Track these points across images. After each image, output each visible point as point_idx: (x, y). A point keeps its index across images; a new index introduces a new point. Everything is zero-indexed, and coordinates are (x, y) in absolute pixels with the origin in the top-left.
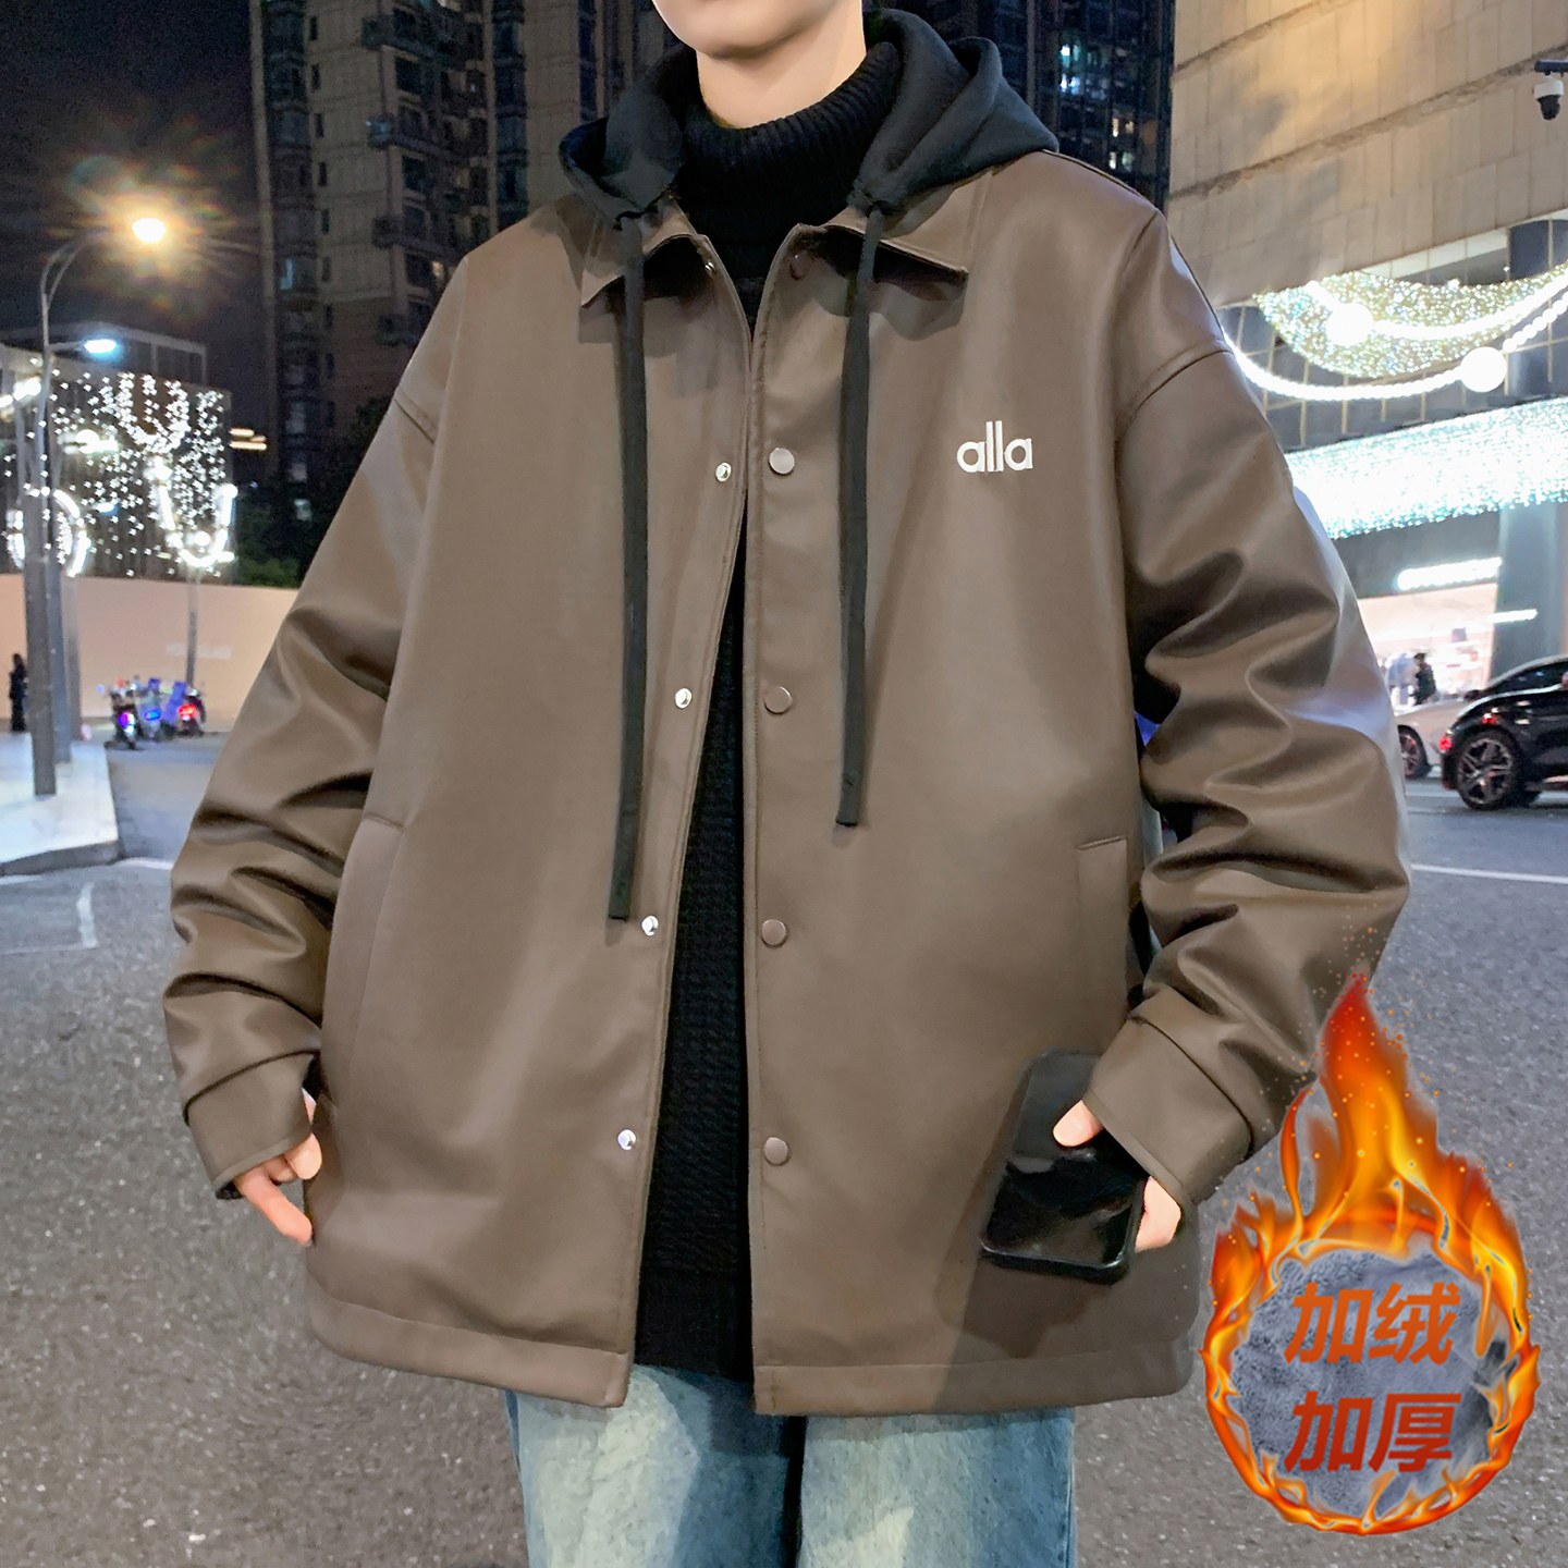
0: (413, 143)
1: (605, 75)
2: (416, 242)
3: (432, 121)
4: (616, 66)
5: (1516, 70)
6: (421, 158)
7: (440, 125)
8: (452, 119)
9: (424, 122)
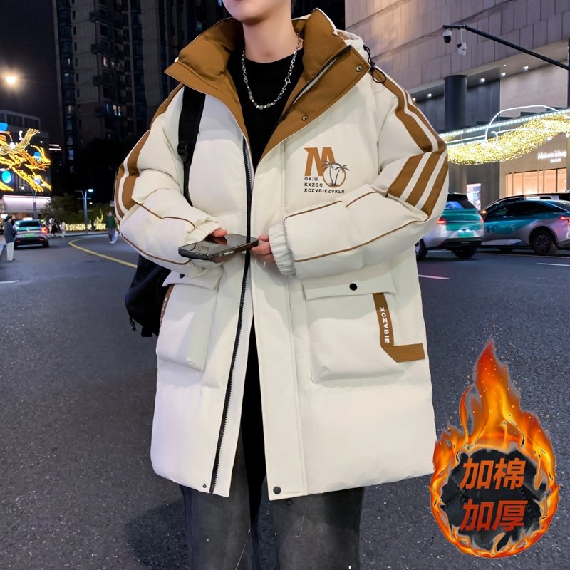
0: (106, 52)
1: (168, 31)
2: (107, 84)
3: (112, 45)
7: (114, 46)
8: (118, 45)
9: (109, 45)
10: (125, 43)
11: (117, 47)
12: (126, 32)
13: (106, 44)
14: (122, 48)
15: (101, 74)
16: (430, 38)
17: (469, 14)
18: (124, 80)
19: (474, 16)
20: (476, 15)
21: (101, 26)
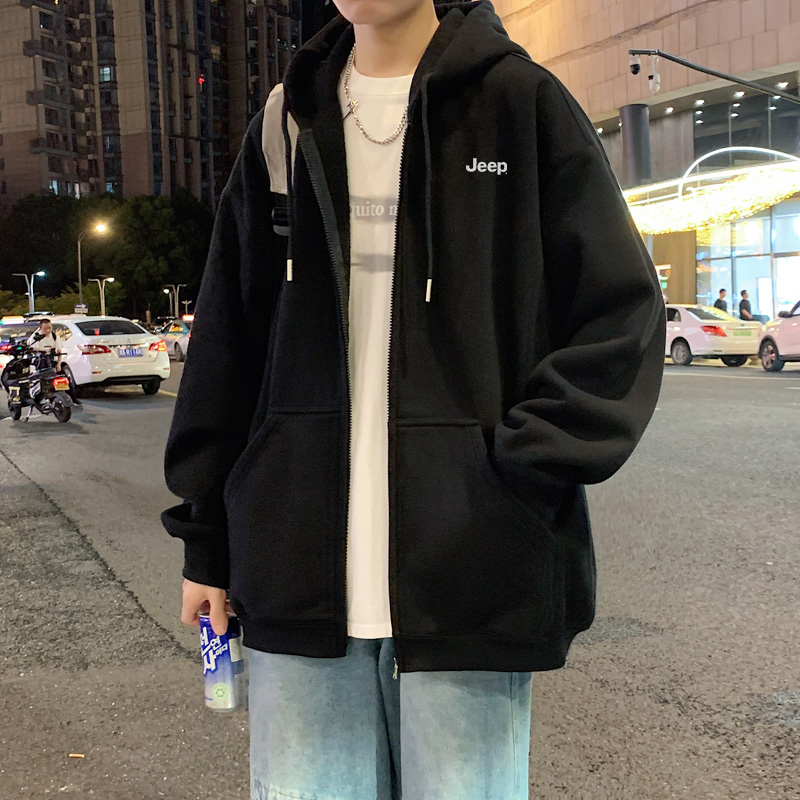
0: (49, 54)
1: (160, 21)
2: (52, 103)
3: (60, 43)
4: (167, 16)
5: (618, 37)
6: (54, 61)
7: (64, 45)
8: (71, 42)
9: (56, 43)
10: (83, 40)
11: (69, 46)
12: (86, 24)
13: (51, 41)
14: (78, 47)
15: (41, 87)
16: (596, 49)
17: (651, 18)
18: (82, 97)
19: (657, 21)
20: (661, 19)
21: (40, 13)
